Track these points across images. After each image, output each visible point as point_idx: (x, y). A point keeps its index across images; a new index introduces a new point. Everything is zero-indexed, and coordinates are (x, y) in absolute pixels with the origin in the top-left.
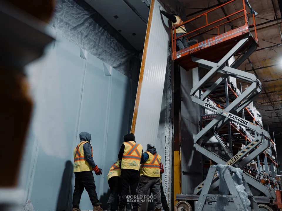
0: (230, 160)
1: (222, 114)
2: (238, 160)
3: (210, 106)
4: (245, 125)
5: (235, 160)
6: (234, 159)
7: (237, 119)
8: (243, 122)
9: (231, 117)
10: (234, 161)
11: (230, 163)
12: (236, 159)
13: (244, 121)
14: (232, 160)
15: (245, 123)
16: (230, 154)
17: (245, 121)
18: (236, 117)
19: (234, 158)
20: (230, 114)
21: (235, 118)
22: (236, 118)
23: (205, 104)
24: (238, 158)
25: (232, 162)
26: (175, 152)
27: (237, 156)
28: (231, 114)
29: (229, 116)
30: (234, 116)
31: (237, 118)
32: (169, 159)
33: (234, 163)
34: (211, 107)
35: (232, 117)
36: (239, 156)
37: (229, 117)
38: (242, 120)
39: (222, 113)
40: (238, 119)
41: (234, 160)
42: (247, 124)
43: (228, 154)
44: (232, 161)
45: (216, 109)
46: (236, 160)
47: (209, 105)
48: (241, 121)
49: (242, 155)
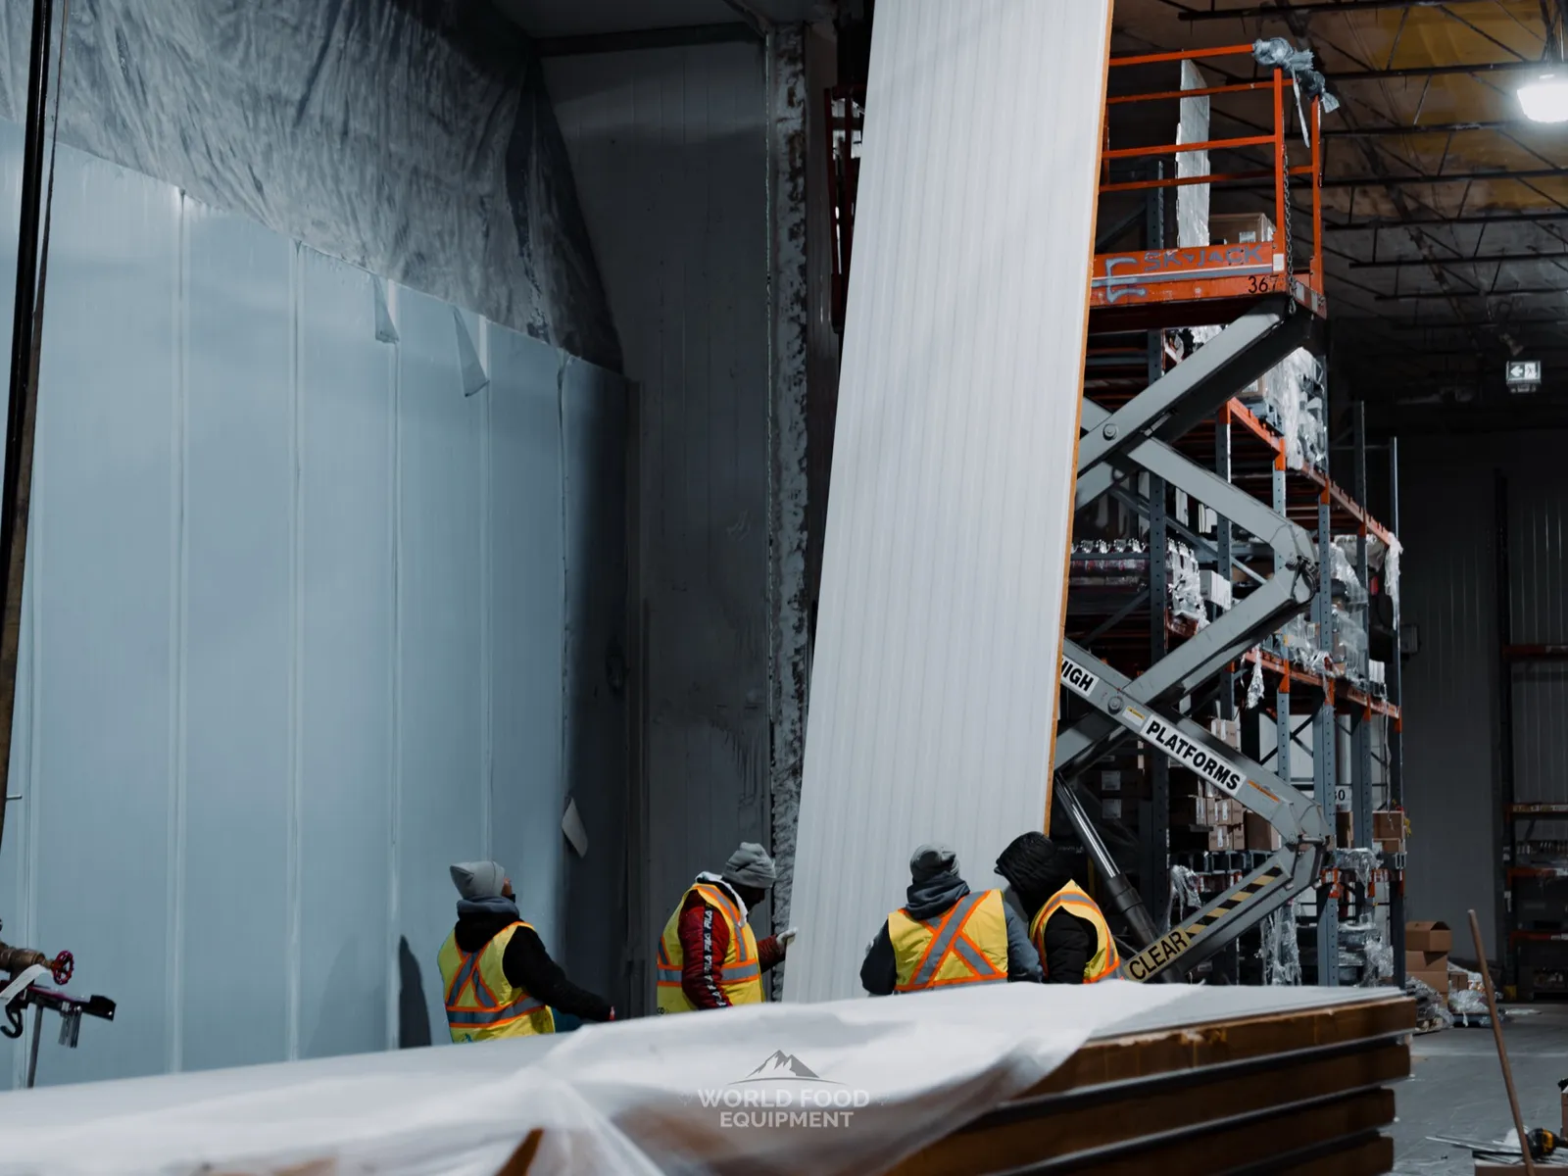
0: (1145, 954)
1: (1117, 717)
2: (1179, 954)
4: (1224, 787)
5: (1167, 954)
6: (1160, 949)
7: (1188, 753)
8: (1215, 771)
10: (1159, 959)
11: (1142, 966)
12: (1172, 950)
13: (1221, 768)
14: (1154, 953)
15: (1228, 780)
16: (1136, 912)
17: (1228, 772)
18: (1183, 743)
19: (1164, 943)
20: (1154, 723)
21: (1178, 744)
22: (1185, 748)
24: (1180, 945)
25: (1151, 963)
27: (1176, 938)
28: (1163, 723)
29: (1151, 729)
30: (1175, 738)
31: (1191, 747)
33: (1158, 969)
35: (1166, 737)
36: (1185, 937)
37: (1152, 737)
38: (1215, 764)
39: (1115, 711)
40: (1194, 754)
41: (1163, 956)
42: (1235, 785)
43: (1130, 914)
44: (1154, 957)
45: (1088, 684)
46: (1172, 956)
48: (1208, 766)
49: (1203, 931)
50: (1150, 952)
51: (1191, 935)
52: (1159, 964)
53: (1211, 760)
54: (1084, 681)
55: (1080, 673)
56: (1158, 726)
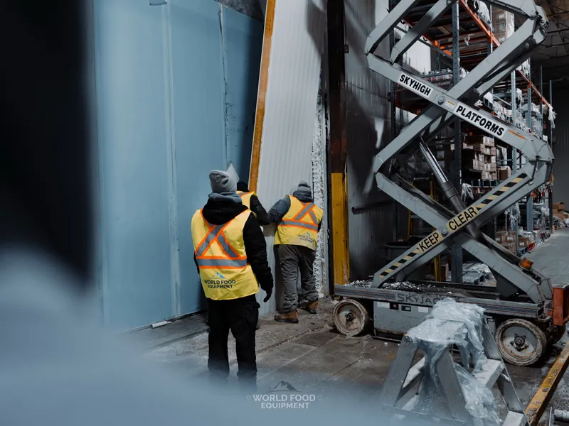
0: (456, 218)
1: (442, 106)
2: (473, 218)
3: (412, 82)
4: (495, 134)
5: (467, 218)
6: (463, 216)
7: (477, 119)
8: (491, 127)
9: (462, 114)
10: (463, 221)
11: (455, 224)
12: (469, 216)
13: (494, 125)
14: (461, 217)
15: (498, 131)
16: (455, 198)
17: (498, 127)
18: (475, 115)
19: (465, 213)
20: (460, 107)
21: (472, 115)
22: (475, 117)
23: (400, 78)
24: (473, 214)
25: (459, 223)
26: (332, 174)
27: (471, 210)
28: (464, 106)
29: (458, 110)
30: (470, 112)
31: (479, 117)
32: (321, 190)
33: (463, 225)
34: (415, 85)
35: (466, 113)
36: (476, 210)
37: (459, 114)
38: (491, 123)
39: (441, 103)
40: (480, 119)
41: (465, 219)
42: (501, 133)
43: (452, 199)
44: (460, 220)
45: (428, 92)
46: (470, 219)
47: (409, 81)
48: (487, 125)
49: (485, 207)
50: (459, 217)
51: (479, 209)
52: (463, 223)
53: (489, 122)
54: (427, 91)
55: (425, 87)
56: (462, 108)
